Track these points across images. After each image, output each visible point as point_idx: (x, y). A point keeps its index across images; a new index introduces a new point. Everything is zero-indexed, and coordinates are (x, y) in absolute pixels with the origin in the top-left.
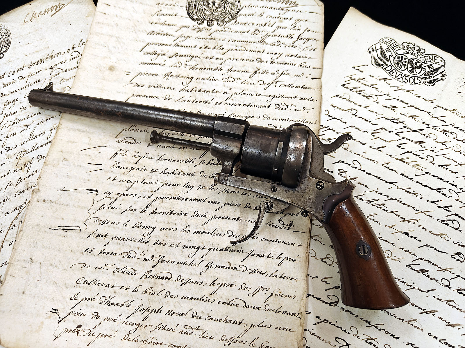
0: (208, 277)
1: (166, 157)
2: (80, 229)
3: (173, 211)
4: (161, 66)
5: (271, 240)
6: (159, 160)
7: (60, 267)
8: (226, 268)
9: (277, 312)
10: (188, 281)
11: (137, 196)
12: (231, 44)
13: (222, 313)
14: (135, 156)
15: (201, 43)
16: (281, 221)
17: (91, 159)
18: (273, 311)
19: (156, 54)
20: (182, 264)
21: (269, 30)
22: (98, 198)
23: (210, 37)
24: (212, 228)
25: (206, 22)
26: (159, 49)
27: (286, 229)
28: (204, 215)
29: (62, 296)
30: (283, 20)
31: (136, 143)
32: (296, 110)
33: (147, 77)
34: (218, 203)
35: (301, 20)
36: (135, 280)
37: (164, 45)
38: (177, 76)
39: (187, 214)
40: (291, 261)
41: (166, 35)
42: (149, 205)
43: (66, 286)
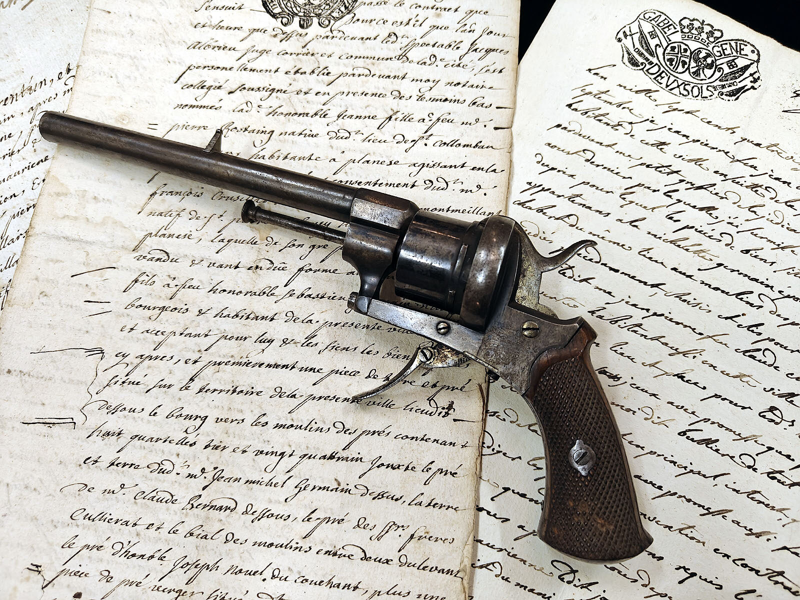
0: (299, 508)
1: (225, 286)
2: (75, 423)
3: (236, 388)
4: (213, 110)
5: (413, 438)
6: (213, 292)
7: (42, 491)
8: (332, 490)
9: (421, 567)
10: (264, 514)
11: (175, 360)
12: (344, 64)
13: (324, 570)
14: (169, 284)
15: (288, 63)
16: (432, 401)
17: (90, 293)
18: (413, 566)
19: (205, 86)
20: (254, 483)
21: (415, 32)
22: (104, 364)
23: (305, 51)
24: (308, 418)
25: (297, 19)
26: (210, 77)
27: (441, 415)
28: (293, 394)
29: (48, 543)
30: (443, 12)
31: (170, 260)
32: (463, 191)
33: (189, 131)
34: (318, 371)
35: (477, 11)
36: (172, 512)
37: (218, 68)
38: (244, 130)
39: (261, 392)
40: (449, 474)
41: (222, 48)
42: (195, 375)
43: (54, 523)
